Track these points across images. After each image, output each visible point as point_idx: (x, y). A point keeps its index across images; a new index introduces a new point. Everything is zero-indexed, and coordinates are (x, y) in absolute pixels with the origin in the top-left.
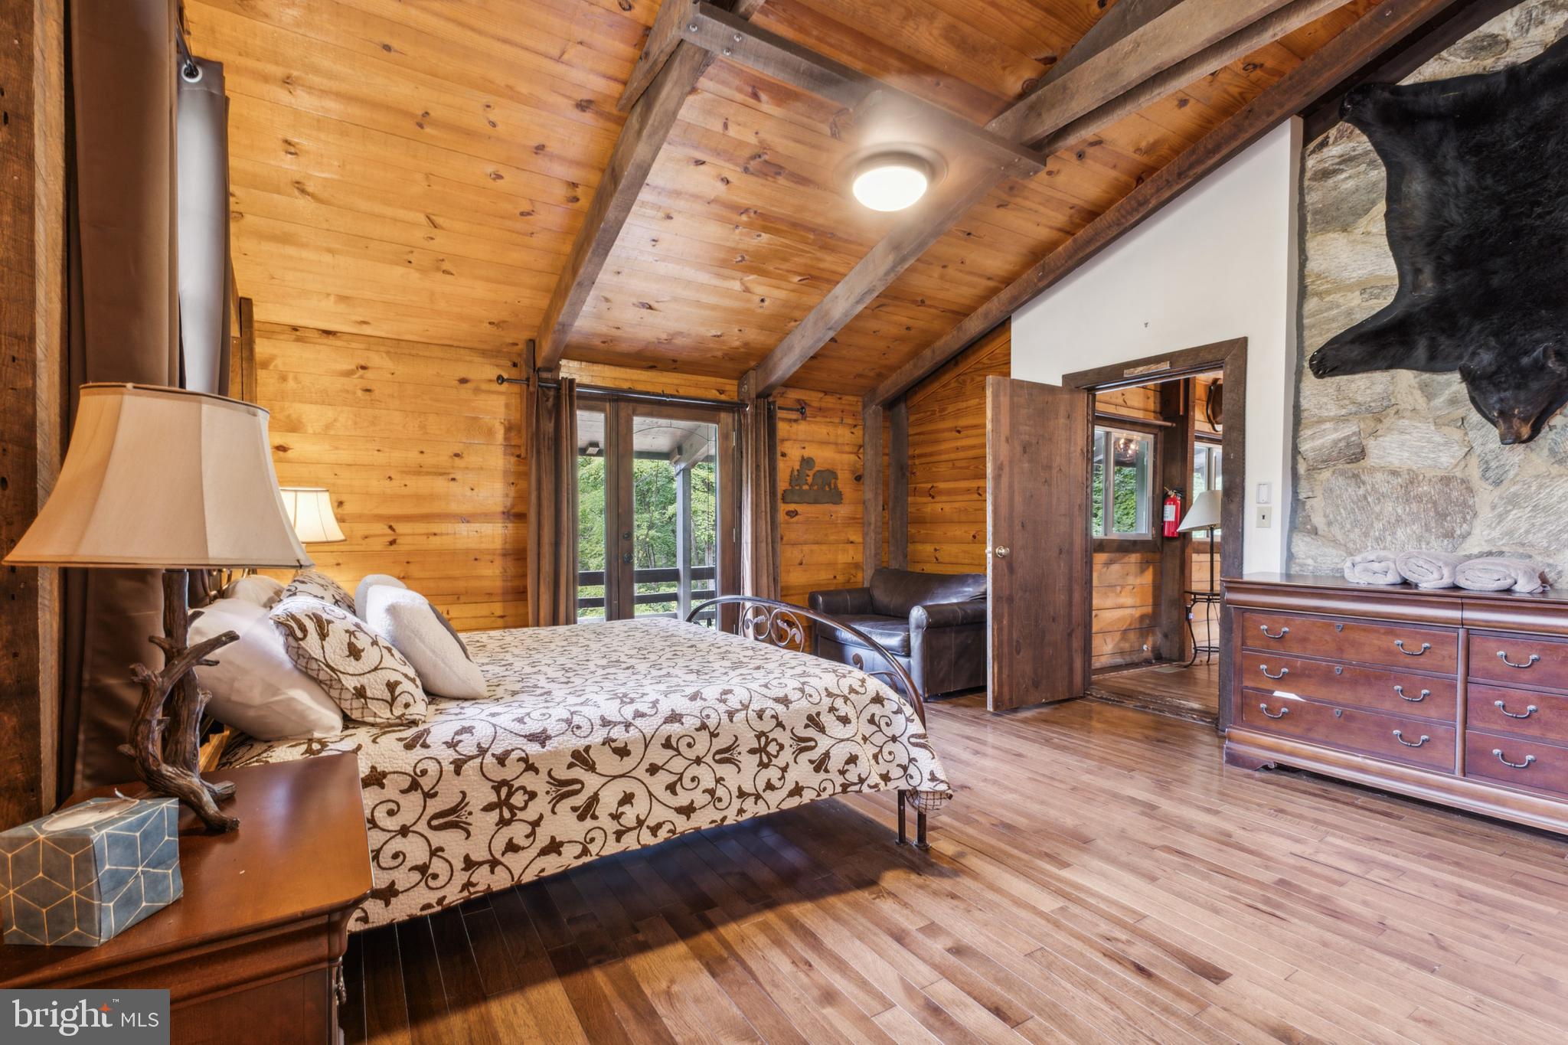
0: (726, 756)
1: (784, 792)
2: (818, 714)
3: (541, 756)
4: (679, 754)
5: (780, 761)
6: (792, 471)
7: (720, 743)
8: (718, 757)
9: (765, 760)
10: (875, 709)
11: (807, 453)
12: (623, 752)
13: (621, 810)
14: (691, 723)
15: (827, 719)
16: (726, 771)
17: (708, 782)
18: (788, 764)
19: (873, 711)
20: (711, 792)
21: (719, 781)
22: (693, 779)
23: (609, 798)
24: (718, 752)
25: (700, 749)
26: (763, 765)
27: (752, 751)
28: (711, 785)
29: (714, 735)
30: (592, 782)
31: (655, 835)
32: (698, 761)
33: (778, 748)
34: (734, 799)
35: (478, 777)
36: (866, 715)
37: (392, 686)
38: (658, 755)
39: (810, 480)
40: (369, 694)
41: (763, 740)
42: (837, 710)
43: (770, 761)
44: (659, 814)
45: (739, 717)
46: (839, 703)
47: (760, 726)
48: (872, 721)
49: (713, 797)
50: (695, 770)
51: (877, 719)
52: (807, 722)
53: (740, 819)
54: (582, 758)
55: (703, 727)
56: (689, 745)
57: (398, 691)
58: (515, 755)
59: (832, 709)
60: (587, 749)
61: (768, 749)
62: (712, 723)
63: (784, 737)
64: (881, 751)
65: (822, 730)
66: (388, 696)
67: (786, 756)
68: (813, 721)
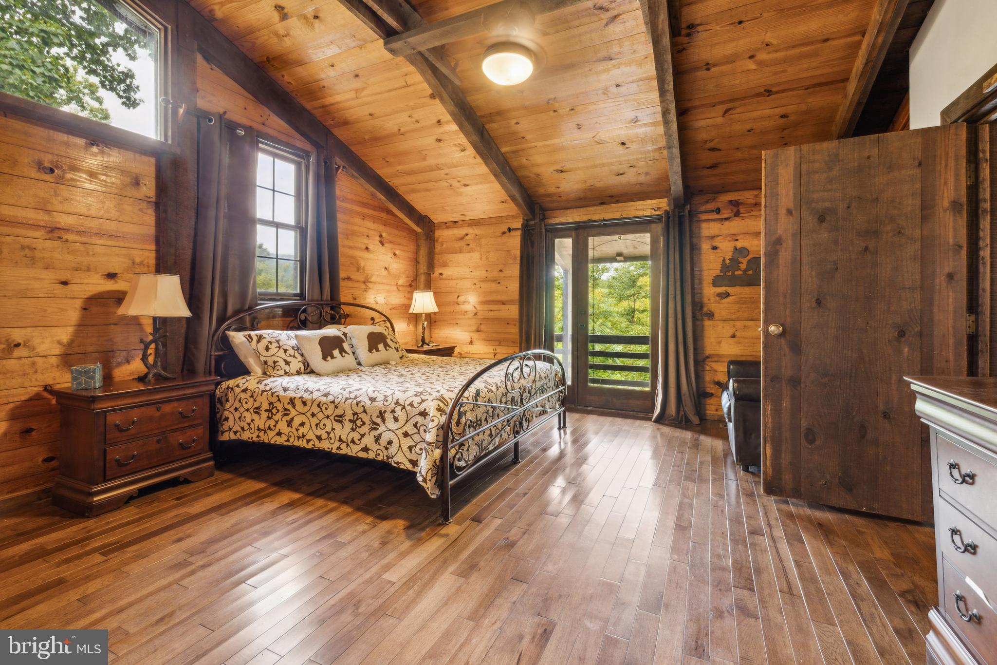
0: (339, 419)
1: (360, 447)
2: (385, 412)
3: (282, 396)
4: (322, 411)
5: (362, 431)
6: (724, 260)
7: (339, 412)
8: (336, 418)
9: (354, 427)
10: (420, 419)
11: (739, 245)
12: (304, 403)
13: (299, 428)
14: (331, 398)
15: (388, 416)
16: (337, 426)
17: (329, 429)
18: (365, 433)
19: (417, 420)
20: (328, 433)
21: (333, 429)
22: (324, 425)
23: (297, 421)
24: (337, 416)
25: (329, 412)
26: (353, 430)
27: (350, 421)
28: (329, 430)
29: (336, 407)
30: (293, 412)
31: (308, 443)
32: (328, 417)
33: (362, 423)
34: (337, 441)
35: (265, 398)
36: (413, 421)
37: (275, 362)
38: (315, 409)
39: (743, 266)
40: (268, 364)
41: (356, 416)
42: (395, 412)
43: (356, 428)
44: (310, 436)
45: (349, 401)
46: (398, 409)
47: (356, 409)
48: (415, 425)
49: (328, 436)
50: (325, 421)
51: (418, 425)
52: (378, 414)
53: (338, 452)
54: (292, 401)
55: (333, 402)
56: (326, 409)
57: (277, 364)
58: (276, 394)
59: (393, 411)
60: (295, 398)
61: (357, 422)
62: (337, 401)
63: (366, 419)
64: (415, 446)
65: (384, 421)
66: (273, 365)
67: (365, 429)
68: (381, 415)
